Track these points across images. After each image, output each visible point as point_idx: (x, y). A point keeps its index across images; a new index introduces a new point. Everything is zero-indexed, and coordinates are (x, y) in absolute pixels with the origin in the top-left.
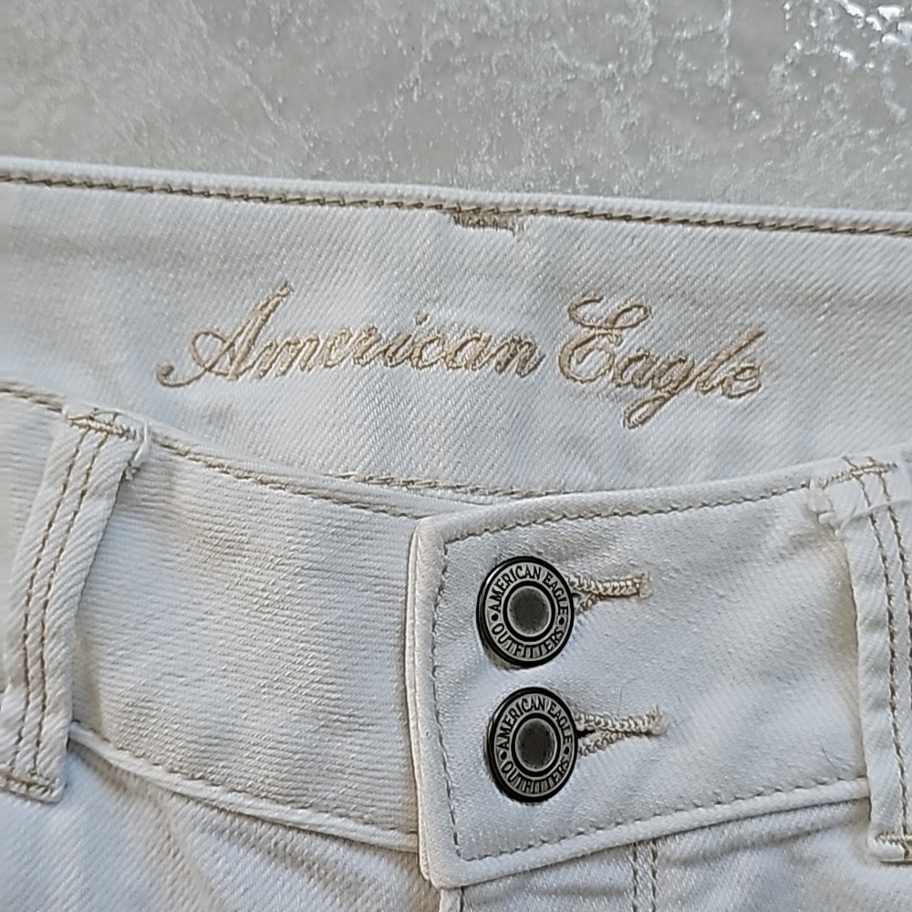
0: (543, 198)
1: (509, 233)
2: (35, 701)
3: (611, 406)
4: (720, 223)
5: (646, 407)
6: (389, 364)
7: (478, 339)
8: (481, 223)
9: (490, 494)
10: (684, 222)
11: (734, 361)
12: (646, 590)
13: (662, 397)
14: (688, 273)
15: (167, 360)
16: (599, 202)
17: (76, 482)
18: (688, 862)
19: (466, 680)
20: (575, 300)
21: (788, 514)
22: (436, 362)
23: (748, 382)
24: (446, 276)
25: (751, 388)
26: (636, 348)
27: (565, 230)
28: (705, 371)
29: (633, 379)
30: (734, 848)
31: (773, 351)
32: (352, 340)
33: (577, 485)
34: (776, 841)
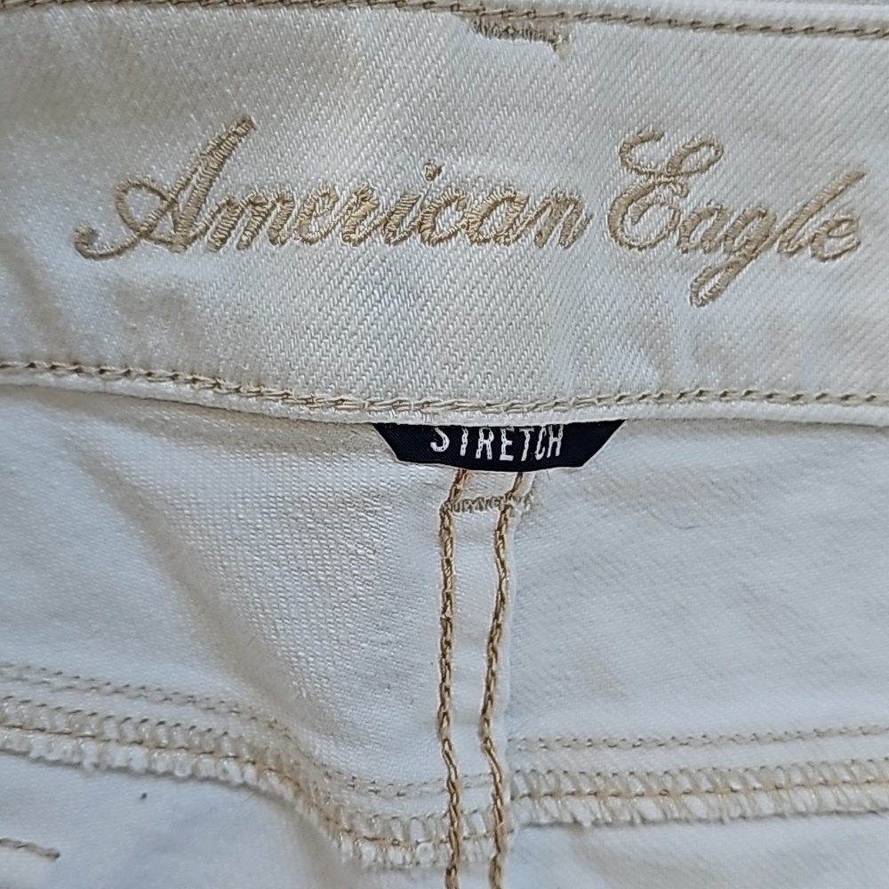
1: (550, 48)
3: (676, 278)
4: (809, 31)
5: (718, 277)
6: (393, 240)
7: (511, 200)
8: (511, 31)
9: (530, 410)
10: (766, 29)
11: (826, 213)
13: (737, 262)
14: (770, 97)
15: (87, 222)
20: (629, 137)
22: (455, 234)
23: (845, 239)
24: (465, 110)
25: (849, 246)
26: (706, 200)
27: (621, 44)
28: (790, 226)
29: (702, 241)
31: (875, 199)
32: (338, 205)
33: (635, 384)
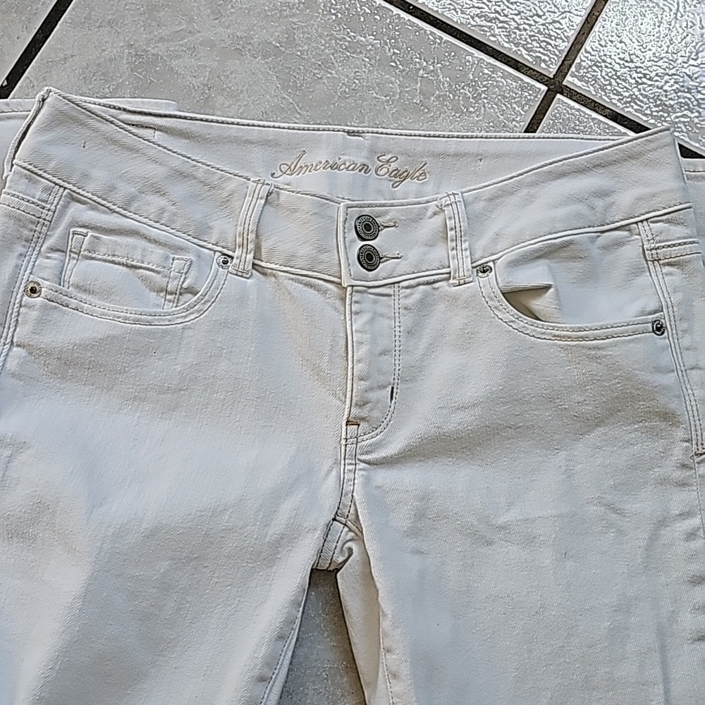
0: (370, 129)
1: (362, 138)
2: (245, 250)
3: (388, 182)
5: (397, 183)
6: (332, 169)
7: (354, 164)
8: (355, 135)
11: (420, 171)
12: (397, 225)
13: (402, 180)
14: (407, 148)
16: (384, 131)
17: (256, 196)
18: (407, 288)
19: (353, 241)
20: (379, 155)
21: (432, 207)
22: (344, 169)
24: (346, 148)
25: (424, 178)
26: (394, 167)
28: (412, 174)
29: (394, 175)
30: (419, 285)
31: (429, 168)
32: (322, 164)
33: (379, 199)
34: (428, 283)
